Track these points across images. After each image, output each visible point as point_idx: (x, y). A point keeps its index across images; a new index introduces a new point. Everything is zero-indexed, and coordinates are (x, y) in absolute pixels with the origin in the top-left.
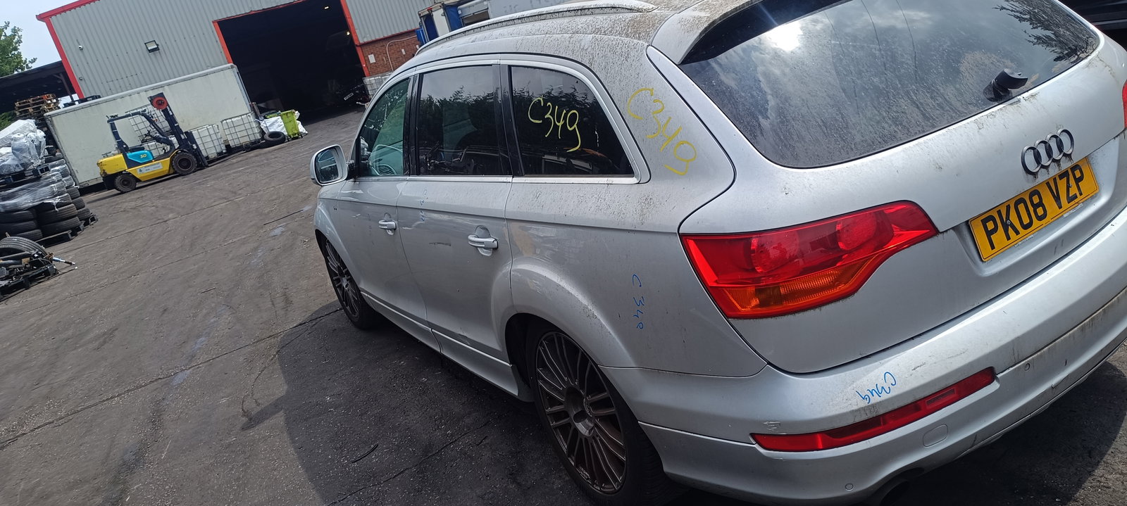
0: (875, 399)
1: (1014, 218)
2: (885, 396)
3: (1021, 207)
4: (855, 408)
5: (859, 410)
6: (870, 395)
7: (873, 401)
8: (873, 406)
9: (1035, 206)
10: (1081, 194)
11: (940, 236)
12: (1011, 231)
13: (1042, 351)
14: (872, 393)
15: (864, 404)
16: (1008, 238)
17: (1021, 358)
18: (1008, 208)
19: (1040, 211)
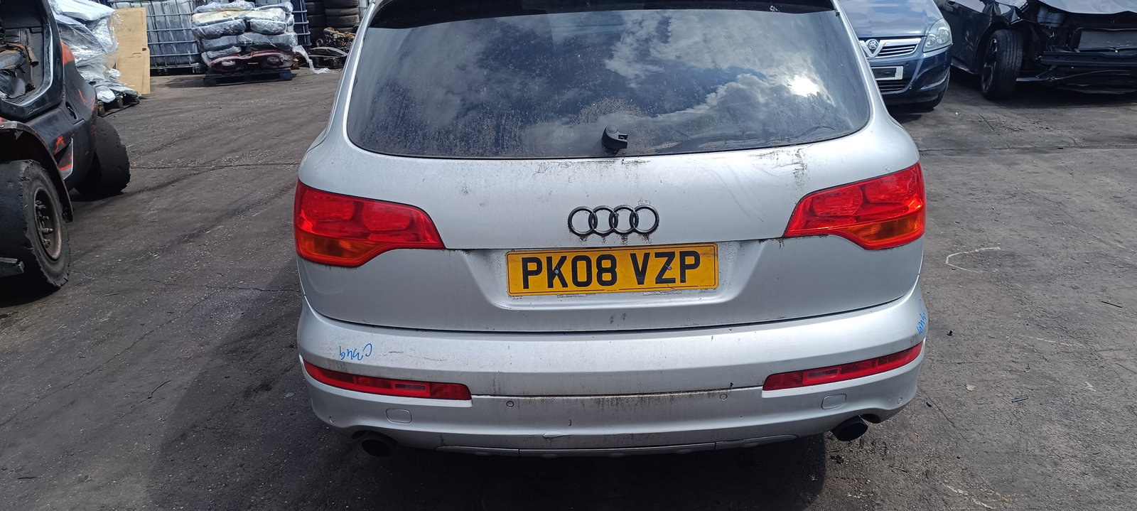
0: (348, 359)
1: (566, 270)
2: (355, 361)
3: (582, 265)
4: (331, 358)
5: (333, 361)
6: (346, 355)
7: (345, 360)
8: (344, 363)
9: (601, 270)
10: (683, 280)
11: (446, 251)
12: (556, 280)
13: (533, 398)
14: (348, 353)
15: (338, 358)
16: (551, 285)
17: (502, 393)
18: (563, 259)
19: (607, 277)
